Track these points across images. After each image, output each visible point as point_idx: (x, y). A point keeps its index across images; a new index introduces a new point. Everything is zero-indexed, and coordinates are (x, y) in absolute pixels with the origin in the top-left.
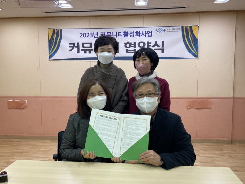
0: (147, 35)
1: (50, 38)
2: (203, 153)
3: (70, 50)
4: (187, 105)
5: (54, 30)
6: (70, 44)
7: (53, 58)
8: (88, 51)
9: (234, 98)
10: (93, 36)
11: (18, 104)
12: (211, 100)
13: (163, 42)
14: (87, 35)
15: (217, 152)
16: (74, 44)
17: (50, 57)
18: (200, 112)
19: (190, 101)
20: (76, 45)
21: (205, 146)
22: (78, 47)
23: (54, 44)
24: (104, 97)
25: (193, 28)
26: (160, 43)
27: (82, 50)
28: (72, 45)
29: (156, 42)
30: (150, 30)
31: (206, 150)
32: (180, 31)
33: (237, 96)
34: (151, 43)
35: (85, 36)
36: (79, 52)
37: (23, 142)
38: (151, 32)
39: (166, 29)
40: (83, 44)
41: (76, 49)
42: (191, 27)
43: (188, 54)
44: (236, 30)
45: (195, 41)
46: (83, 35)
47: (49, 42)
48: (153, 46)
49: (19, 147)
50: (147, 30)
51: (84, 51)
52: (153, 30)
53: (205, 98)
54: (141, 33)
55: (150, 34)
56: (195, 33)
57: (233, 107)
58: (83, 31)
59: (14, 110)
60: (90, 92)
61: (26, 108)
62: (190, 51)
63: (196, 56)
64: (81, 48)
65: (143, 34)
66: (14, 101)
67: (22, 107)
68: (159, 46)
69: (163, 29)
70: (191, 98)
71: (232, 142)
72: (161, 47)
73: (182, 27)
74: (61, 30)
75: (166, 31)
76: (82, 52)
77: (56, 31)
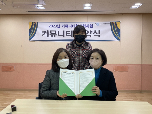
0: (90, 26)
1: (30, 27)
2: (124, 98)
3: (43, 35)
4: (114, 69)
5: (33, 22)
6: (42, 31)
7: (32, 40)
8: (53, 36)
9: (141, 65)
10: (57, 27)
11: (8, 68)
12: (128, 66)
13: (99, 31)
14: (53, 26)
15: (133, 98)
16: (45, 31)
17: (30, 39)
18: (122, 73)
19: (116, 67)
20: (47, 32)
21: (125, 94)
22: (48, 33)
23: (32, 31)
24: (67, 60)
25: (117, 23)
26: (97, 32)
27: (50, 35)
28: (44, 32)
29: (95, 31)
30: (92, 24)
31: (126, 96)
32: (110, 25)
33: (143, 63)
34: (92, 31)
35: (52, 26)
36: (48, 36)
37: (11, 92)
38: (92, 25)
39: (101, 23)
40: (51, 31)
41: (46, 34)
42: (116, 22)
43: (114, 38)
44: (142, 24)
45: (119, 31)
46: (50, 26)
47: (29, 30)
48: (94, 33)
49: (8, 96)
50: (90, 24)
51: (51, 36)
52: (94, 24)
53: (124, 65)
54: (86, 25)
55: (92, 26)
56: (118, 26)
57: (141, 70)
58: (51, 24)
59: (5, 72)
60: (59, 56)
61: (13, 71)
62: (115, 37)
63: (119, 40)
64: (49, 33)
65: (87, 26)
66: (6, 67)
67: (11, 70)
68: (97, 33)
69: (100, 23)
70: (116, 65)
71: (141, 92)
72: (98, 34)
73: (111, 22)
74: (37, 23)
75: (101, 24)
76: (50, 36)
77: (34, 23)
